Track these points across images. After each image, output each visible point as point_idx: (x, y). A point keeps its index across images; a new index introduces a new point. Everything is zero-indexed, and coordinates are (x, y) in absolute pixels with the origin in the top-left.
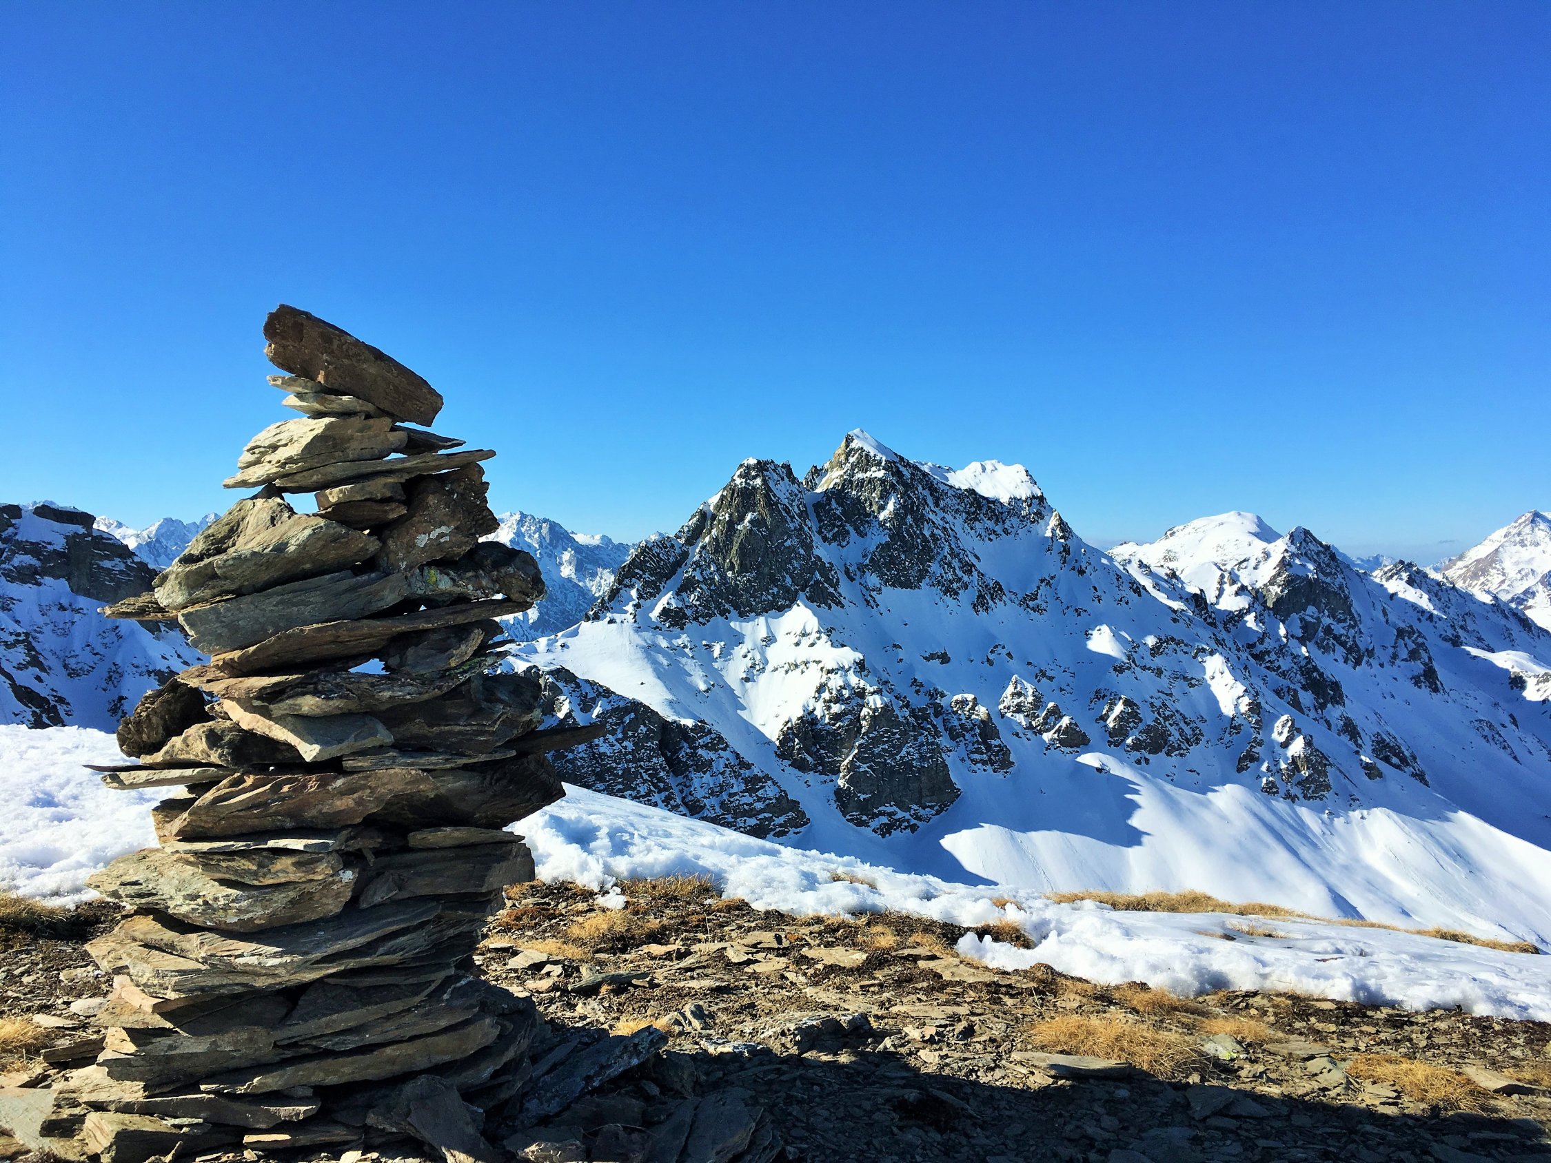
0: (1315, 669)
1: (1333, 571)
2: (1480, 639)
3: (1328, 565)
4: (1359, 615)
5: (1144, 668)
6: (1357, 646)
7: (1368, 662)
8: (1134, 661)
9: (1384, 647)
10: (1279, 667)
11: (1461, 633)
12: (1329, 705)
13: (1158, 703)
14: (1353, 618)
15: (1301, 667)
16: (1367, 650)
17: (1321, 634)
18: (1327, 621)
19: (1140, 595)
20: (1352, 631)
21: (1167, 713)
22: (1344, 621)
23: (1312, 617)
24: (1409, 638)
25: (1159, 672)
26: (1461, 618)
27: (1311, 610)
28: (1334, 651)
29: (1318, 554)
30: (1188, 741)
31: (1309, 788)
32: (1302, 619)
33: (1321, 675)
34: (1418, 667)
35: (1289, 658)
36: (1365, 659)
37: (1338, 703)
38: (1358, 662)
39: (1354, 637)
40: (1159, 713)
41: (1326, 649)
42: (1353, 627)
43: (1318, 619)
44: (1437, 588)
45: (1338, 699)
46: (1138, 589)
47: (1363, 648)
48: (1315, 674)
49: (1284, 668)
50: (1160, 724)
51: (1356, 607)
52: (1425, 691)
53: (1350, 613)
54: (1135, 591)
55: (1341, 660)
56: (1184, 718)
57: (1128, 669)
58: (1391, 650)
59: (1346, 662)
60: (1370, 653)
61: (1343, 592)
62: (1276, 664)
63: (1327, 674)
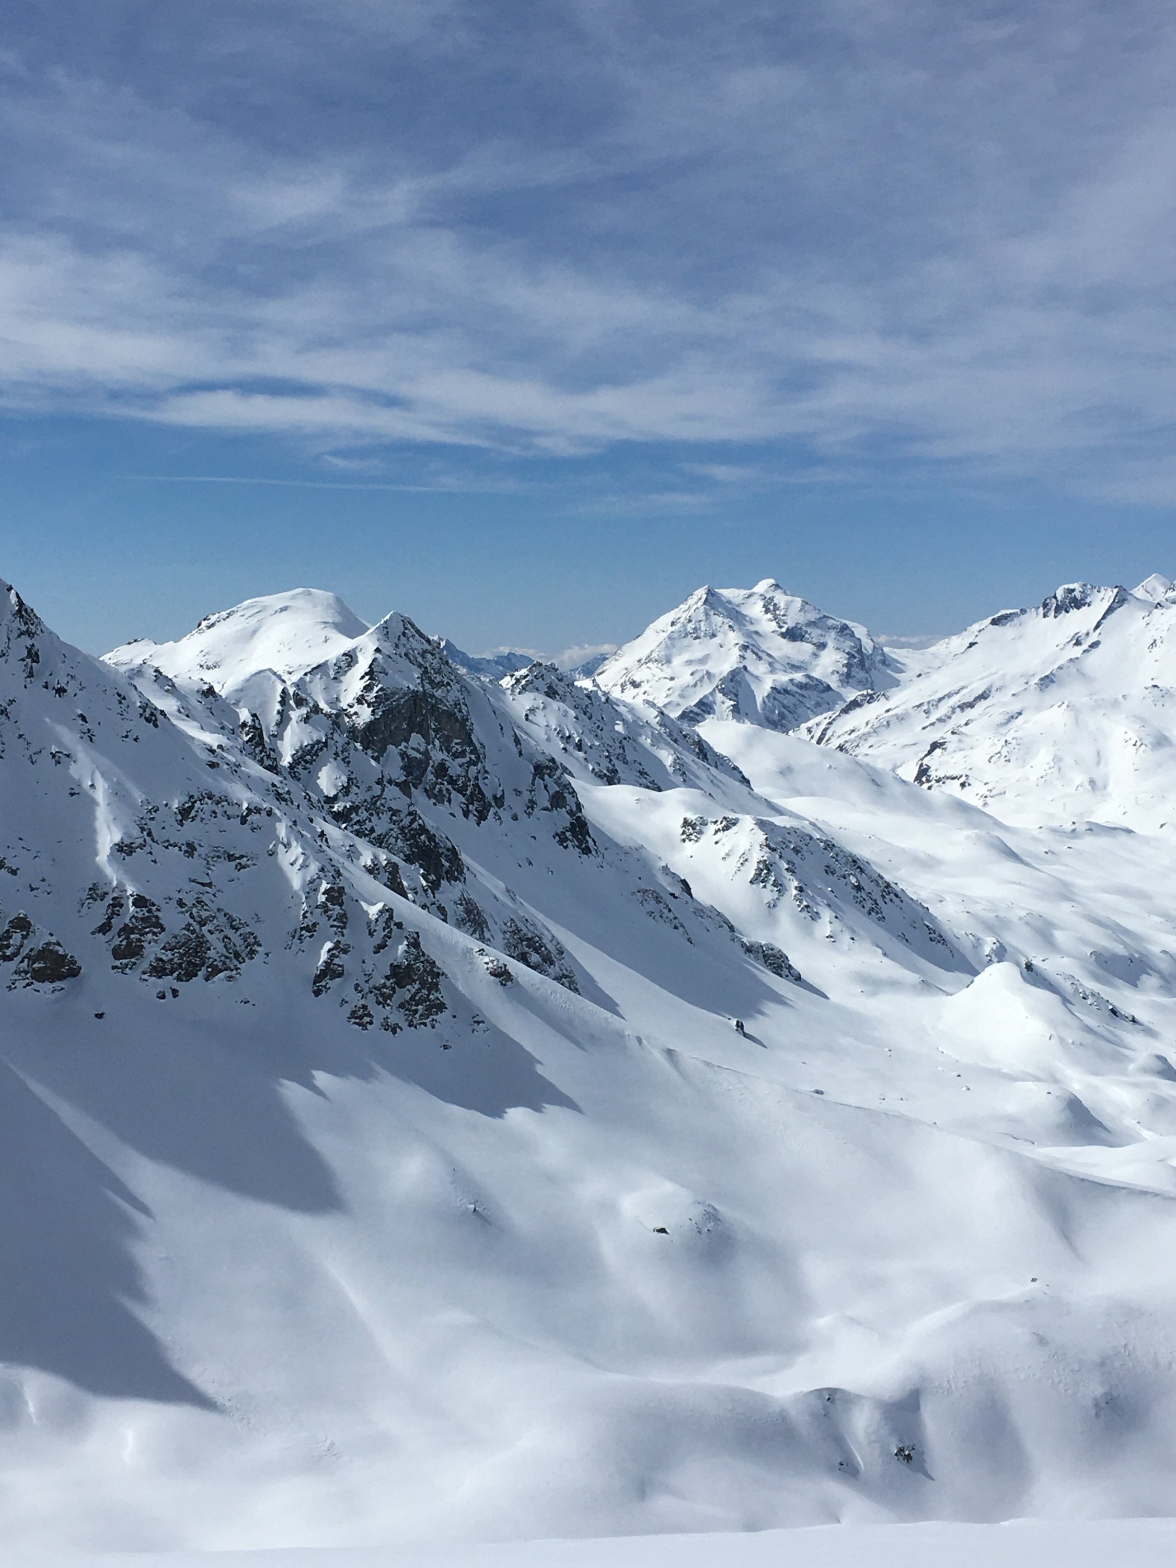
0: (423, 829)
1: (446, 680)
2: (642, 773)
3: (439, 672)
4: (482, 744)
5: (168, 845)
6: (481, 792)
7: (496, 814)
8: (149, 834)
9: (518, 793)
10: (372, 830)
11: (619, 766)
12: (444, 883)
13: (189, 900)
14: (474, 751)
15: (402, 829)
16: (495, 797)
17: (430, 777)
18: (438, 756)
19: (156, 726)
20: (473, 770)
21: (204, 914)
22: (462, 754)
23: (418, 751)
24: (550, 776)
25: (190, 850)
26: (618, 745)
27: (416, 739)
28: (449, 801)
29: (423, 654)
30: (237, 955)
31: (416, 1011)
32: (403, 755)
33: (431, 838)
34: (562, 819)
35: (385, 817)
36: (492, 811)
37: (456, 879)
38: (482, 817)
39: (476, 778)
40: (192, 916)
41: (439, 798)
42: (475, 764)
43: (426, 753)
44: (587, 701)
45: (456, 871)
46: (153, 716)
47: (488, 795)
48: (423, 837)
49: (378, 831)
50: (193, 932)
51: (478, 735)
52: (573, 852)
53: (471, 743)
54: (148, 720)
55: (459, 813)
56: (231, 919)
57: (141, 846)
58: (526, 796)
59: (466, 814)
60: (499, 801)
61: (460, 711)
62: (368, 825)
63: (440, 835)
